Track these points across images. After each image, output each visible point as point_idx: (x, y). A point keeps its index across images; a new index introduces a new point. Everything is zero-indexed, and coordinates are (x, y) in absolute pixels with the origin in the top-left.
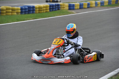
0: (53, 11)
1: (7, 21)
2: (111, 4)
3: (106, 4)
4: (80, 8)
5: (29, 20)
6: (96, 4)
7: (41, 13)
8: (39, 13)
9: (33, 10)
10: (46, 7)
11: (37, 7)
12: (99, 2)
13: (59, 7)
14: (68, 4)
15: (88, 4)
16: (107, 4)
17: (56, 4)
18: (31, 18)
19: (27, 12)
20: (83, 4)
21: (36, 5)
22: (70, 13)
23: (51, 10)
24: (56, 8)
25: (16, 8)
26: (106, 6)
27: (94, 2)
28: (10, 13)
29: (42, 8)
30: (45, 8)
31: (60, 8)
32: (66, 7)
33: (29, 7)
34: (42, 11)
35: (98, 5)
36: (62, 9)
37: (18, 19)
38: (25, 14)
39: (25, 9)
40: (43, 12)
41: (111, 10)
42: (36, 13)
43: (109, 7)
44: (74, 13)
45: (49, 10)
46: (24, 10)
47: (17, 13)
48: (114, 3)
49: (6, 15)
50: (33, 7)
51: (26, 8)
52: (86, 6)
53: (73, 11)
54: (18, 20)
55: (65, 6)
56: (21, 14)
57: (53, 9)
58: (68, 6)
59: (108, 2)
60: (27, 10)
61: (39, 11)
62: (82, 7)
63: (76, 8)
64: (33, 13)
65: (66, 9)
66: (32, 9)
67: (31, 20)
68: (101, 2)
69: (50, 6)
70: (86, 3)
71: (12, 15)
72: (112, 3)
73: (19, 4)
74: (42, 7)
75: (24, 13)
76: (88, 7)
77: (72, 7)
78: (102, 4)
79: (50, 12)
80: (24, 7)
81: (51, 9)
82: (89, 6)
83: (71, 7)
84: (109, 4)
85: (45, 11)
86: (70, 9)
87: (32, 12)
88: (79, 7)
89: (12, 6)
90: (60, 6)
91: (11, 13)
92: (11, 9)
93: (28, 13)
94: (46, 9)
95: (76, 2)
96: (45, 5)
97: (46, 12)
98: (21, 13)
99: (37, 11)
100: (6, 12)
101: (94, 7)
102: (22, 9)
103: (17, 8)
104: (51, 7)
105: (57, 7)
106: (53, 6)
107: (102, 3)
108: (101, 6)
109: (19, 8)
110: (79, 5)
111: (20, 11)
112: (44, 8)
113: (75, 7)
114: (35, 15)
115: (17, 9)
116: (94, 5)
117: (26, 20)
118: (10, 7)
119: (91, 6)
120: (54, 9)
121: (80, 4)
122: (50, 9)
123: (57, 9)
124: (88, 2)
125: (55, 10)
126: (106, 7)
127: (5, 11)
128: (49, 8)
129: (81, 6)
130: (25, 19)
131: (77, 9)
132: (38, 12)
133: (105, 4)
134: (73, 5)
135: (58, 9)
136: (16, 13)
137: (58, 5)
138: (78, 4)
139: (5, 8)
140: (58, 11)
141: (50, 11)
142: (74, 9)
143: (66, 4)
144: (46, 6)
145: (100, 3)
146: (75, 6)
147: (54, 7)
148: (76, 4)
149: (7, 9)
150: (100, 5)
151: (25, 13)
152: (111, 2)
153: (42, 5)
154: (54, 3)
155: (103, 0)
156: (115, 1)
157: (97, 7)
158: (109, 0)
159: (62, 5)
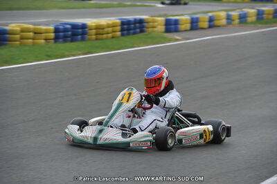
0: (128, 34)
1: (25, 59)
2: (262, 18)
3: (252, 19)
4: (192, 29)
5: (74, 56)
6: (229, 18)
7: (102, 39)
8: (97, 39)
9: (84, 34)
10: (113, 26)
11: (92, 26)
12: (235, 14)
13: (143, 27)
14: (163, 19)
15: (211, 20)
16: (254, 18)
17: (135, 20)
18: (80, 53)
19: (68, 37)
20: (197, 18)
21: (90, 22)
22: (169, 41)
23: (125, 32)
24: (135, 28)
25: (44, 27)
26: (252, 23)
27: (223, 14)
28: (31, 40)
29: (103, 29)
30: (110, 29)
31: (145, 29)
32: (159, 27)
33: (74, 27)
34: (105, 36)
35: (233, 20)
36: (150, 29)
37: (49, 54)
38: (65, 41)
39: (65, 30)
40: (107, 38)
41: (264, 33)
42: (90, 40)
43: (260, 25)
44: (178, 40)
45: (119, 33)
46: (61, 34)
47: (46, 39)
48: (271, 16)
49: (21, 44)
50: (84, 26)
51: (67, 28)
52: (206, 25)
53: (176, 36)
54: (49, 57)
55: (156, 24)
56: (55, 42)
57: (129, 29)
58: (163, 23)
59: (255, 14)
60: (70, 33)
61: (97, 34)
62: (197, 26)
63: (182, 27)
64: (83, 39)
65: (160, 30)
66: (80, 30)
67: (79, 55)
68: (240, 15)
69: (123, 23)
70: (207, 17)
71: (34, 44)
72: (264, 16)
73: (50, 20)
74: (102, 25)
75: (61, 40)
76: (210, 27)
77: (173, 26)
78: (243, 19)
79: (123, 38)
80: (61, 27)
81: (124, 30)
82: (212, 23)
83: (171, 25)
84: (258, 18)
85: (110, 35)
86: (168, 31)
87: (80, 37)
88: (188, 26)
89: (34, 25)
90: (145, 24)
91: (33, 39)
92: (32, 30)
93: (72, 41)
94: (114, 32)
95: (182, 15)
96: (110, 22)
97: (113, 37)
98: (56, 39)
99: (91, 35)
100: (22, 38)
101: (224, 26)
102: (57, 31)
103: (46, 29)
104: (125, 26)
105: (138, 25)
106: (129, 23)
107: (243, 16)
108: (241, 22)
109: (52, 28)
110: (189, 21)
111: (52, 35)
112: (108, 27)
113: (179, 26)
114: (88, 44)
115: (47, 32)
116: (224, 22)
117: (68, 56)
118: (31, 26)
119: (216, 23)
120: (132, 31)
121: (192, 19)
122: (122, 30)
123: (138, 30)
124: (210, 14)
125: (135, 33)
126: (252, 25)
127: (18, 36)
128: (119, 28)
129: (195, 24)
130: (67, 53)
131: (186, 31)
132: (94, 37)
133: (249, 19)
134: (176, 22)
135: (142, 31)
136: (43, 41)
137: (141, 21)
138: (187, 18)
139: (18, 29)
141: (122, 35)
142: (177, 31)
143: (159, 19)
144: (114, 23)
145: (237, 17)
146: (180, 23)
147: (132, 26)
148: (182, 20)
149: (23, 31)
150: (237, 21)
151: (65, 39)
153: (103, 21)
154: (131, 18)
155: (244, 10)
156: (272, 12)
157: (231, 26)
158: (258, 10)
159: (150, 20)
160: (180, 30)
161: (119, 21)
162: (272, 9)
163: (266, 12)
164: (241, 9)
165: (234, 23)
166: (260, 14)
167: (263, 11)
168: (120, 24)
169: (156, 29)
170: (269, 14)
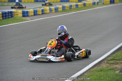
0: (5, 18)
2: (65, 9)
3: (60, 10)
4: (34, 15)
6: (50, 10)
13: (12, 15)
14: (21, 11)
15: (43, 11)
17: (8, 12)
20: (37, 10)
22: (24, 21)
23: (4, 17)
24: (9, 15)
26: (61, 11)
27: (48, 8)
31: (13, 16)
32: (20, 14)
35: (52, 11)
36: (16, 16)
41: (65, 16)
44: (28, 20)
45: (1, 18)
48: (68, 8)
52: (41, 13)
53: (27, 18)
55: (18, 13)
57: (6, 16)
58: (22, 13)
59: (62, 7)
62: (37, 13)
63: (30, 14)
65: (20, 16)
69: (3, 14)
70: (41, 10)
76: (42, 14)
77: (26, 14)
78: (57, 10)
82: (43, 12)
83: (25, 13)
84: (63, 9)
86: (24, 16)
90: (13, 13)
95: (30, 9)
101: (48, 13)
104: (4, 15)
105: (10, 14)
106: (5, 13)
107: (56, 8)
108: (56, 11)
116: (48, 11)
119: (45, 12)
121: (34, 11)
122: (3, 17)
123: (10, 16)
124: (42, 8)
125: (8, 18)
128: (1, 16)
129: (36, 13)
131: (32, 16)
133: (59, 10)
134: (27, 12)
135: (12, 17)
137: (11, 12)
138: (32, 10)
140: (12, 18)
141: (3, 19)
142: (28, 16)
143: (20, 11)
145: (54, 9)
146: (29, 12)
147: (7, 14)
148: (30, 11)
152: (65, 7)
154: (7, 11)
155: (57, 6)
156: (69, 7)
157: (51, 13)
158: (63, 6)
159: (15, 12)
160: (29, 15)
161: (1, 13)
162: (69, 5)
163: (66, 7)
164: (56, 5)
165: (53, 11)
166: (64, 8)
167: (65, 6)
168: (1, 14)
169: (18, 16)
170: (67, 7)
